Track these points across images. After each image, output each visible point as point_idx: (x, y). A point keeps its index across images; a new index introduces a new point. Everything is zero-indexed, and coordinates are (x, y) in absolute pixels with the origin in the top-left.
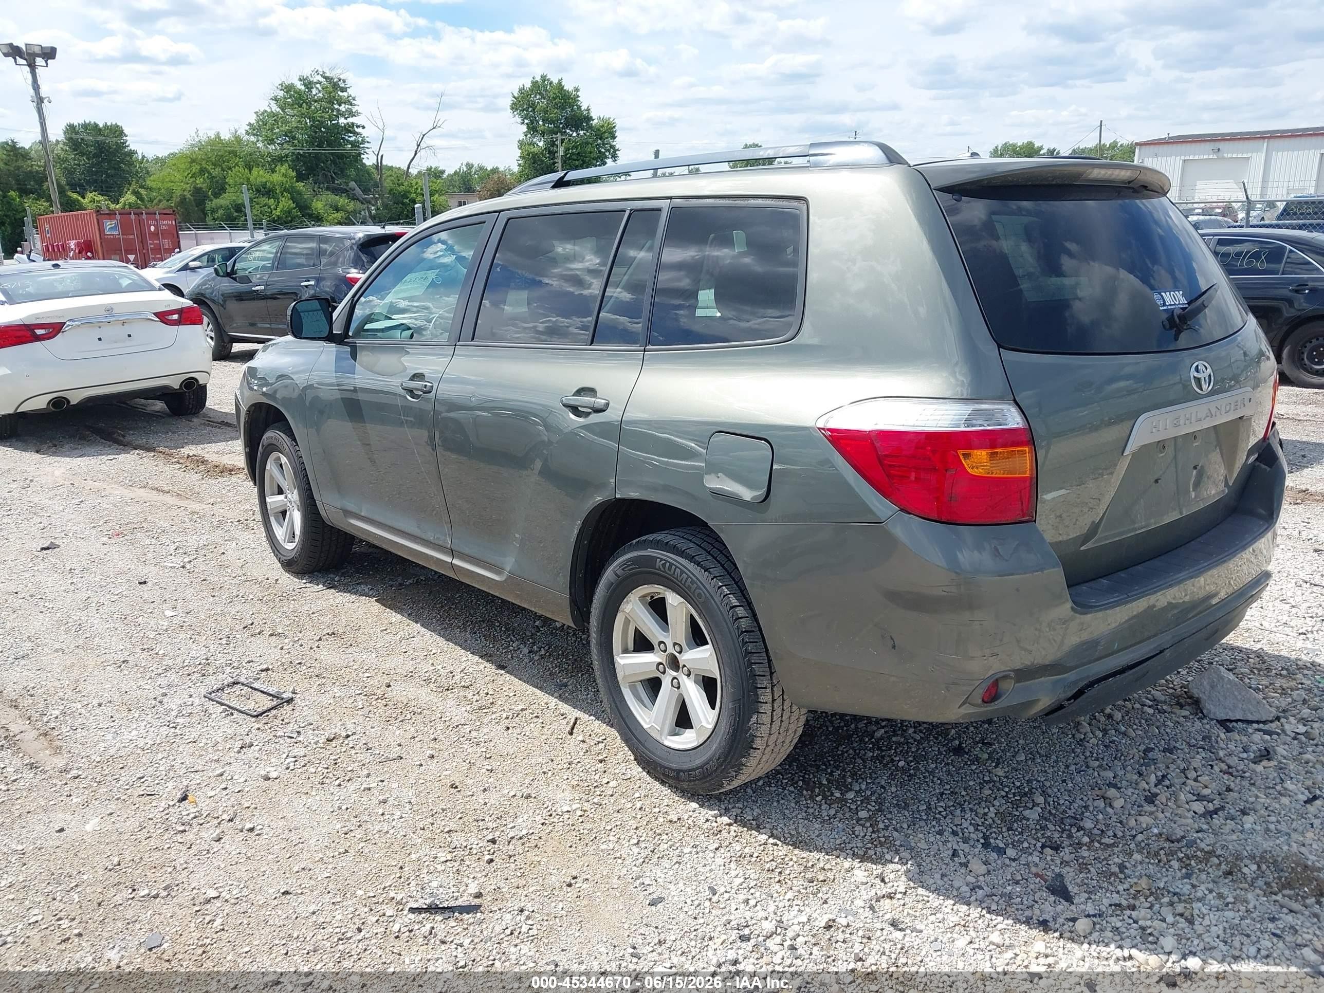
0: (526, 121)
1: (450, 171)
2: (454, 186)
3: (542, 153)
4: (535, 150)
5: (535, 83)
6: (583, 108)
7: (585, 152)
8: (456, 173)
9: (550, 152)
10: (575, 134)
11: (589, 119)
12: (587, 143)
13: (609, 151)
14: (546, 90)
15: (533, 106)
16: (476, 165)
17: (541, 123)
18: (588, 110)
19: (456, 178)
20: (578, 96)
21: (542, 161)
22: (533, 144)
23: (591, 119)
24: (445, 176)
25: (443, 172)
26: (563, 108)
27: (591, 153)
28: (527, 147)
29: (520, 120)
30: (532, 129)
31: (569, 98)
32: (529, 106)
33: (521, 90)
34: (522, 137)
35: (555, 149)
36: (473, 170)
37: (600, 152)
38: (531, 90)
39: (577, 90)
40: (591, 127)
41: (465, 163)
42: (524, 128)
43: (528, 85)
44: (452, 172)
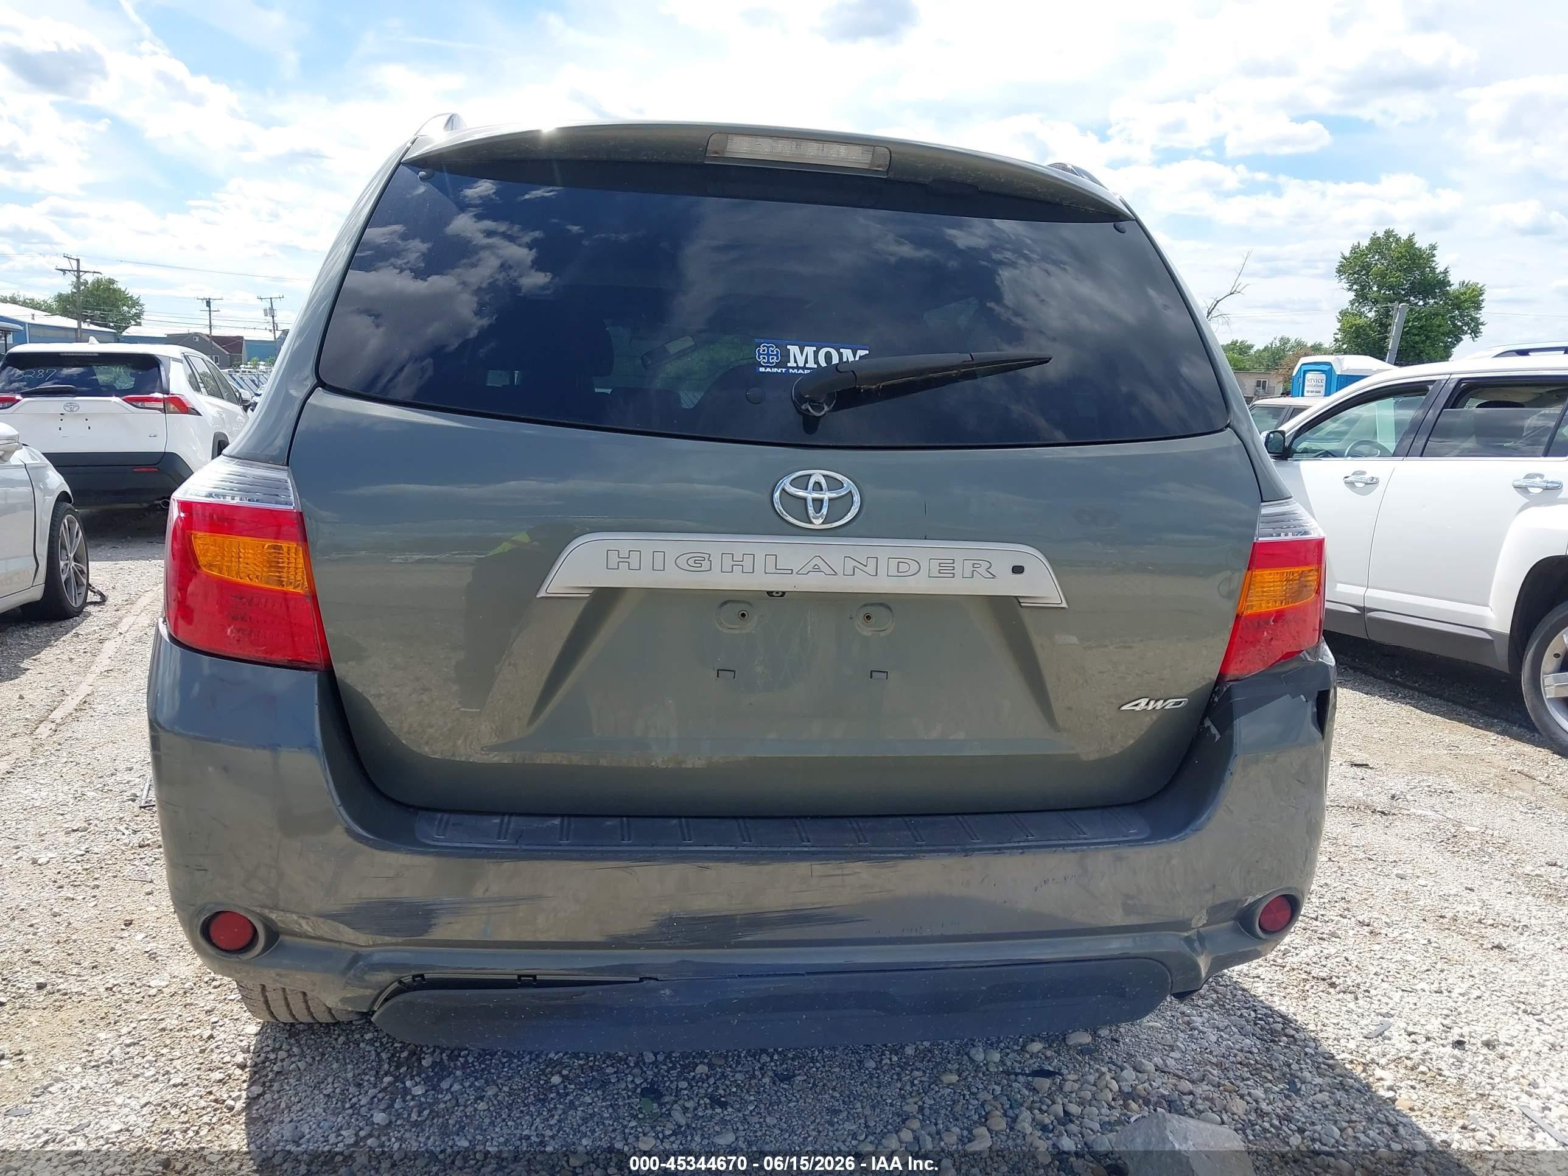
0: (1355, 287)
1: (1259, 346)
2: (1261, 363)
3: (1370, 326)
4: (1360, 321)
5: (1375, 241)
6: (1438, 271)
7: (1431, 325)
8: (1266, 348)
9: (1382, 325)
10: (1421, 303)
11: (1444, 283)
12: (1437, 315)
13: (1467, 324)
14: (1389, 249)
15: (1367, 267)
16: (1293, 340)
17: (1375, 289)
18: (1446, 272)
19: (1266, 354)
20: (1434, 256)
21: (1368, 335)
22: (1361, 314)
23: (1449, 284)
24: (1252, 352)
25: (1251, 347)
26: (1408, 270)
27: (1440, 326)
28: (1351, 319)
29: (1347, 286)
30: (1362, 297)
31: (1420, 257)
32: (1363, 268)
33: (1355, 250)
34: (1346, 305)
35: (1389, 321)
36: (1289, 346)
37: (1455, 325)
38: (1368, 248)
39: (1433, 247)
40: (1446, 294)
41: (1279, 337)
42: (1351, 295)
43: (1365, 243)
44: (1262, 348)
